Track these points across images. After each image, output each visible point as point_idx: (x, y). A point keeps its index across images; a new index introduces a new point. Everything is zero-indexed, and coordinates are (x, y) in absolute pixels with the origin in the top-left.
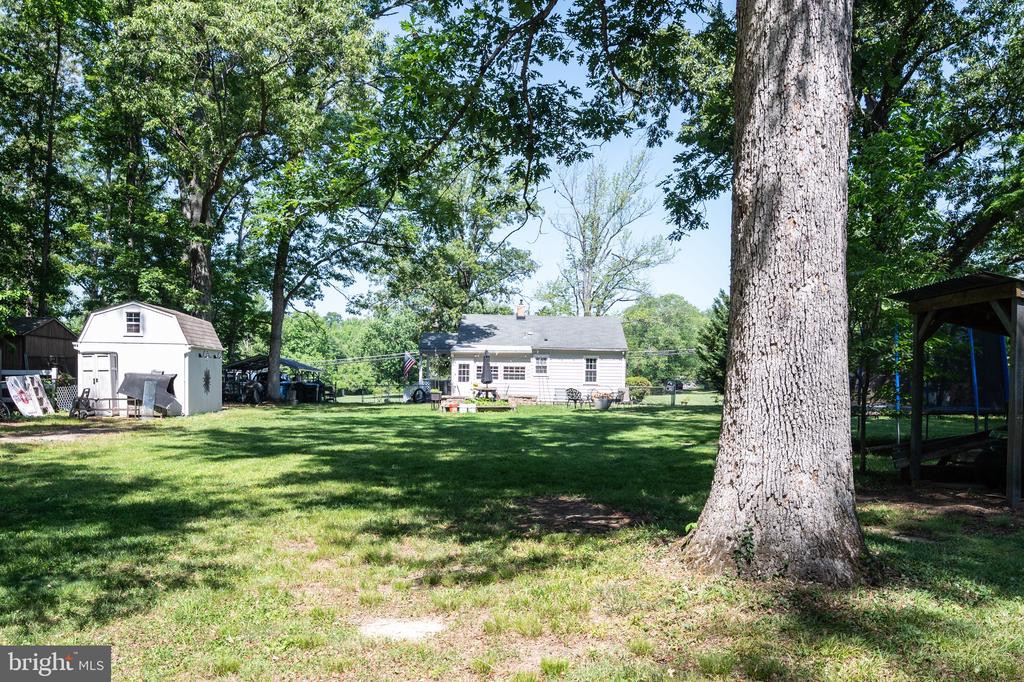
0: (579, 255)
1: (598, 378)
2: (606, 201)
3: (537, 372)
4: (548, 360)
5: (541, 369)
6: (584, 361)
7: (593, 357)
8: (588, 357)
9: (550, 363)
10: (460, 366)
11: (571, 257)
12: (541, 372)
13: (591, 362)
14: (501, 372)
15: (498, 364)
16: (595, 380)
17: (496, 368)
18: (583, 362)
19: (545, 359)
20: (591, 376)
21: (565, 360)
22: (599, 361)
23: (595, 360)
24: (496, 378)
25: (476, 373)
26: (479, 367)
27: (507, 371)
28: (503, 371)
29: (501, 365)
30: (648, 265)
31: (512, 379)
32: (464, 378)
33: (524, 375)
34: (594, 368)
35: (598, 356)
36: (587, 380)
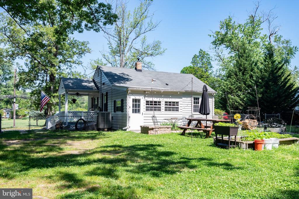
8: (196, 97)
15: (160, 99)
17: (160, 102)
20: (196, 109)
22: (200, 100)
24: (160, 110)
25: (145, 106)
26: (147, 102)
27: (167, 105)
28: (164, 105)
29: (163, 100)
30: (152, 55)
31: (170, 110)
32: (136, 110)
33: (178, 108)
34: (198, 103)
35: (200, 96)
36: (194, 111)
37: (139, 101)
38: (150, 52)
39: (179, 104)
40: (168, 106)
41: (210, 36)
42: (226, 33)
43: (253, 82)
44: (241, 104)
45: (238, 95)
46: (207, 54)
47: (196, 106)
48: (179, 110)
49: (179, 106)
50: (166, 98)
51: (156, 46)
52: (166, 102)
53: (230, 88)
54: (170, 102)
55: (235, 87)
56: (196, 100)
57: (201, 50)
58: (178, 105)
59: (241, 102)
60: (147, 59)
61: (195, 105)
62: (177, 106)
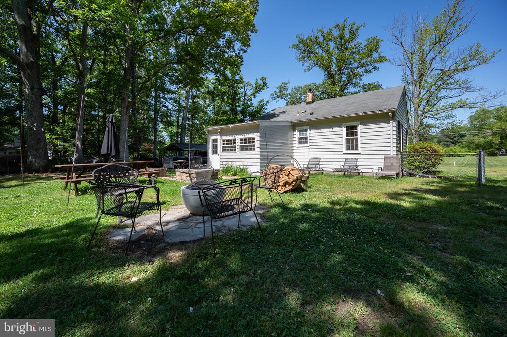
1: (360, 146)
3: (300, 143)
4: (309, 132)
5: (303, 140)
6: (344, 130)
7: (354, 123)
8: (348, 124)
9: (310, 134)
10: (213, 141)
12: (304, 143)
13: (352, 131)
14: (238, 145)
15: (235, 137)
16: (357, 148)
17: (235, 140)
18: (342, 130)
19: (306, 131)
20: (352, 144)
21: (323, 130)
22: (359, 128)
23: (356, 127)
24: (235, 150)
25: (222, 146)
26: (224, 141)
27: (242, 143)
28: (239, 143)
29: (238, 138)
31: (246, 150)
33: (254, 146)
34: (356, 135)
35: (360, 122)
36: (348, 148)
37: (217, 140)
39: (256, 140)
40: (244, 144)
47: (351, 139)
48: (256, 149)
49: (256, 144)
50: (241, 134)
52: (241, 140)
54: (245, 139)
56: (352, 129)
58: (254, 142)
61: (350, 137)
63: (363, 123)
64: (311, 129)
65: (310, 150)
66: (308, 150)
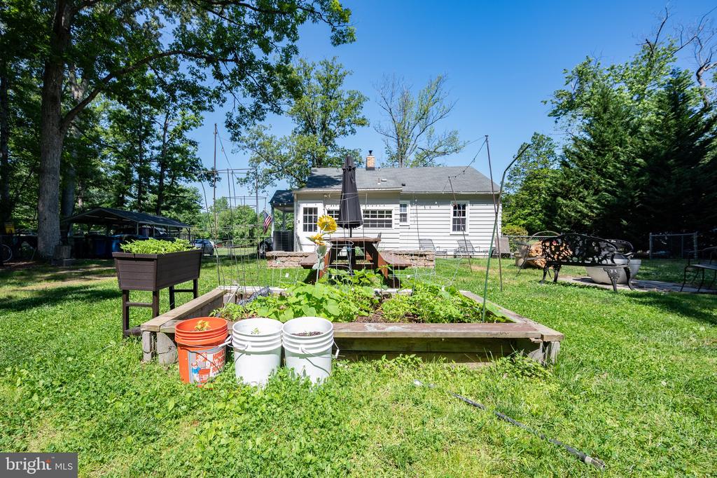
0: (394, 150)
1: (467, 226)
2: (414, 110)
4: (409, 207)
5: (403, 217)
7: (462, 202)
8: (458, 202)
9: (410, 209)
10: (306, 210)
11: (388, 152)
12: (404, 221)
13: (460, 210)
16: (464, 229)
18: (450, 208)
19: (405, 206)
20: (459, 224)
22: (469, 208)
23: (464, 207)
26: (330, 212)
27: (368, 216)
30: (444, 153)
31: (374, 226)
32: (310, 226)
33: (391, 221)
34: (464, 215)
35: (468, 201)
36: (454, 229)
37: (315, 210)
38: (441, 149)
39: (393, 214)
40: (370, 219)
41: (545, 102)
42: (581, 90)
43: (618, 165)
44: (588, 216)
45: (581, 197)
46: (549, 139)
47: (458, 219)
48: (393, 226)
49: (393, 219)
51: (452, 139)
53: (562, 185)
54: (374, 212)
55: (573, 182)
56: (459, 208)
57: (535, 134)
58: (391, 216)
59: (585, 211)
60: (438, 160)
61: (457, 217)
62: (388, 219)
63: (472, 203)
64: (412, 204)
65: (410, 230)
66: (407, 230)
